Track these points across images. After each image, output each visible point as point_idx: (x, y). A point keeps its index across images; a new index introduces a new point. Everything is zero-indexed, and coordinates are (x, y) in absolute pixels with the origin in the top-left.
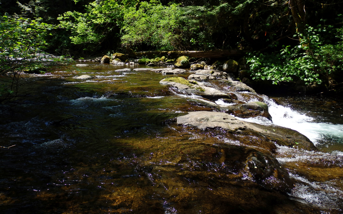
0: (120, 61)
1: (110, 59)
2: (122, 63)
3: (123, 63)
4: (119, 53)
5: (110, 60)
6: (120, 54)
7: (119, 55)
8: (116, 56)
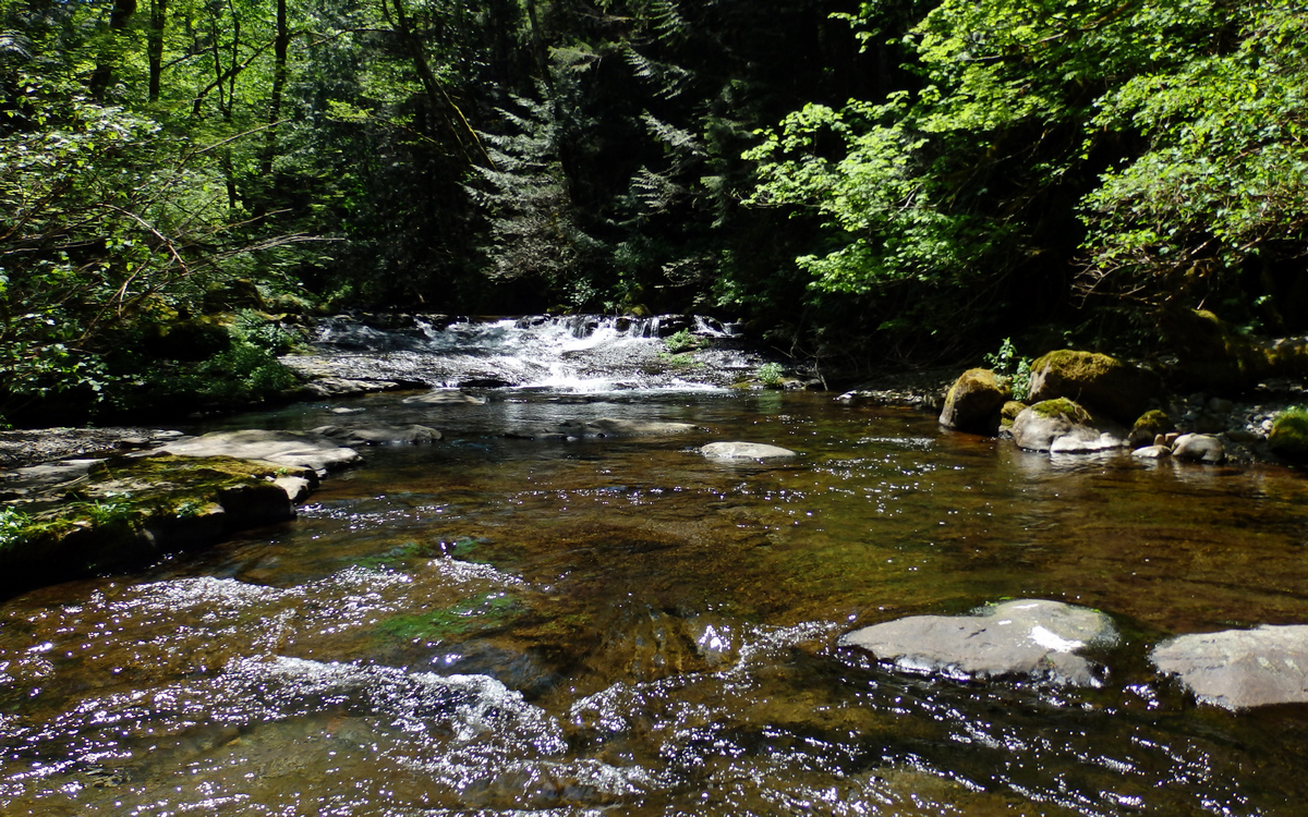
0: (1087, 423)
1: (1009, 397)
2: (1105, 440)
3: (1114, 442)
4: (1083, 354)
5: (1008, 406)
6: (1088, 361)
7: (1077, 371)
8: (1048, 376)
